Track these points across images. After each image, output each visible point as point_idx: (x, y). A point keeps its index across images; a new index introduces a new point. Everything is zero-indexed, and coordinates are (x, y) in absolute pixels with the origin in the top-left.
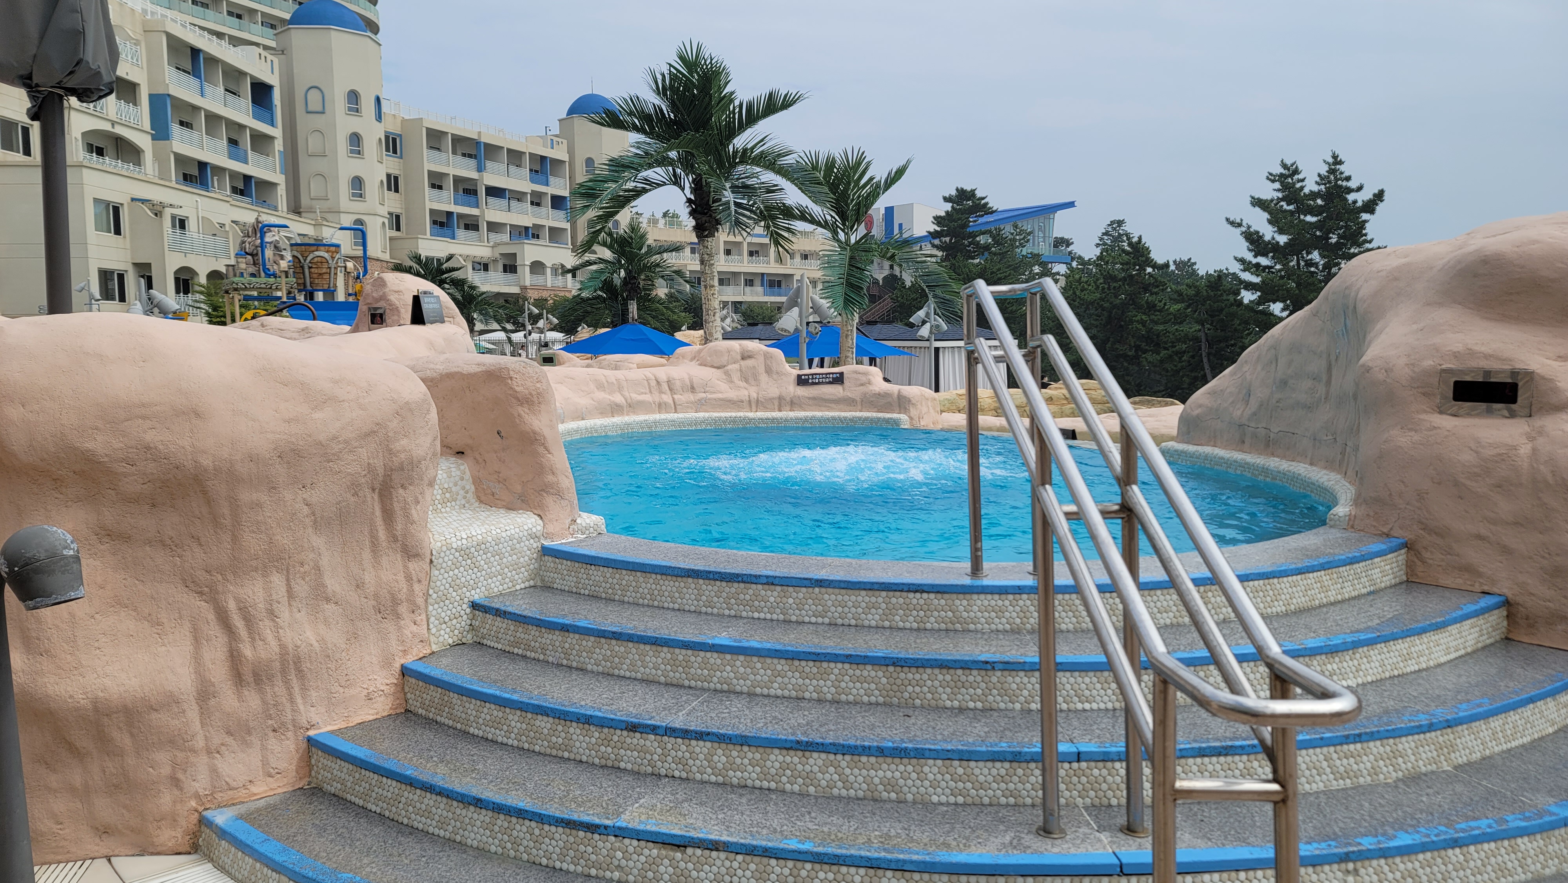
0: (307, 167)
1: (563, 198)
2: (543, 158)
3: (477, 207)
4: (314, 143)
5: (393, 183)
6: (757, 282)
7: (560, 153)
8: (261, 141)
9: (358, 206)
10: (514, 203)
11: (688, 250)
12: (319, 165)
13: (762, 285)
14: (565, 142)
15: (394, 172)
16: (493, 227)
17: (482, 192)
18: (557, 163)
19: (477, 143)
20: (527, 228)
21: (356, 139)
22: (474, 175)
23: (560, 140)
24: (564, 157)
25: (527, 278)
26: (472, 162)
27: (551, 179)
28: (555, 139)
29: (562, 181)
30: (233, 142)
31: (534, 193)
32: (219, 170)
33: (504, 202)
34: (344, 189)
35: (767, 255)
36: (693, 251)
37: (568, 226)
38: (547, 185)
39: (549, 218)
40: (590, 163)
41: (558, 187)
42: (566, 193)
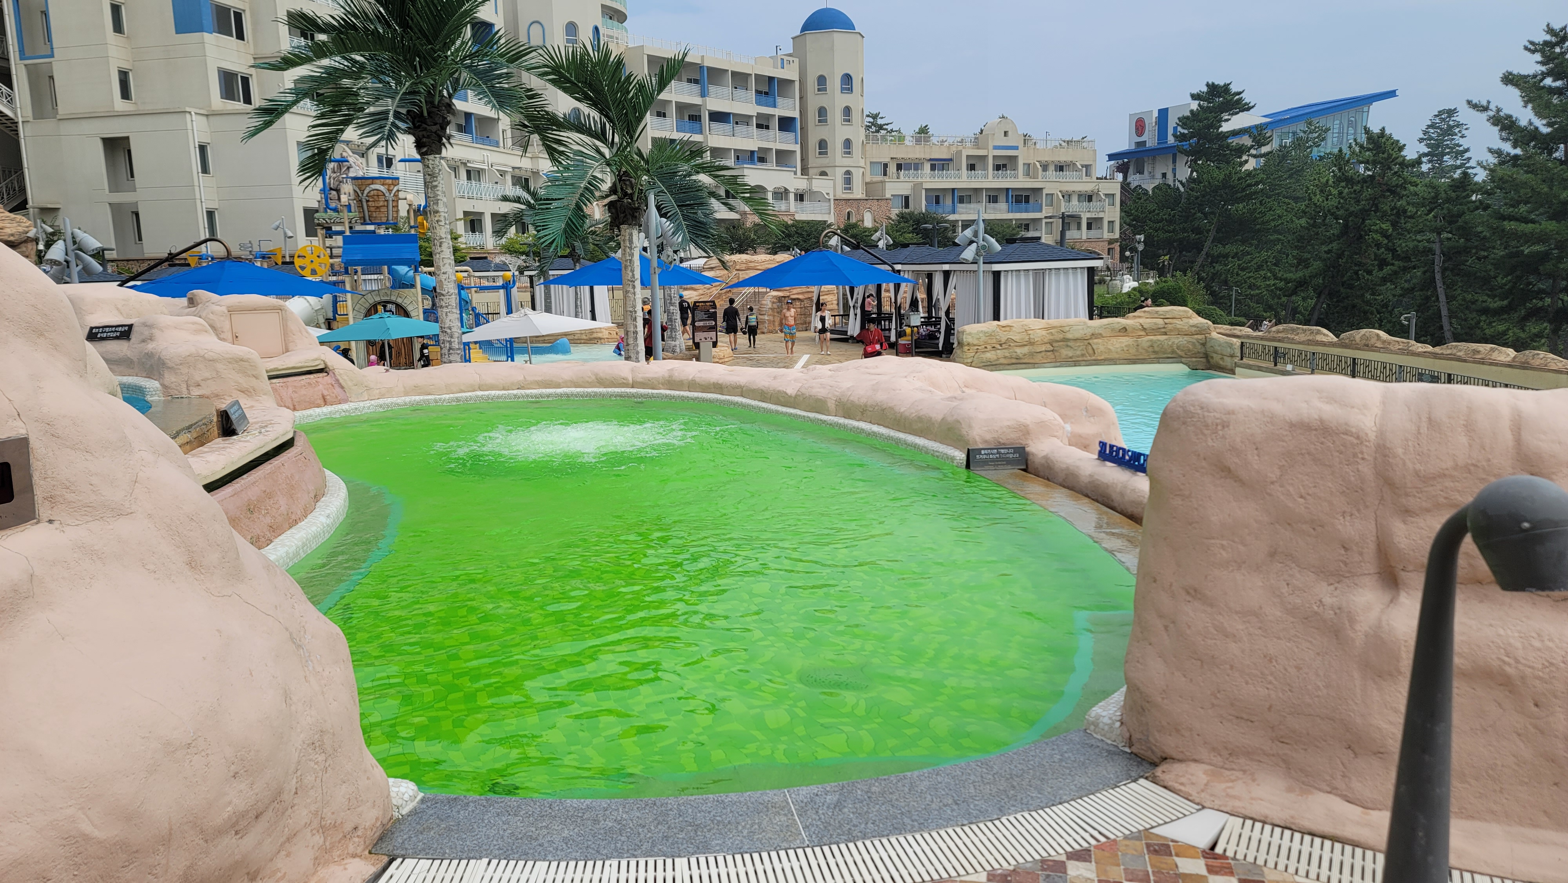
1: (792, 120)
2: (771, 79)
3: (701, 132)
6: (1002, 197)
7: (790, 73)
10: (738, 127)
11: (927, 166)
13: (1007, 201)
14: (796, 60)
16: (717, 152)
17: (706, 117)
18: (786, 83)
19: (701, 68)
20: (752, 152)
22: (697, 100)
23: (791, 59)
24: (795, 76)
26: (696, 88)
27: (780, 101)
28: (786, 58)
29: (790, 101)
31: (759, 116)
33: (727, 127)
35: (1015, 169)
36: (933, 168)
37: (797, 148)
38: (775, 106)
39: (776, 140)
40: (822, 80)
41: (787, 108)
42: (796, 114)
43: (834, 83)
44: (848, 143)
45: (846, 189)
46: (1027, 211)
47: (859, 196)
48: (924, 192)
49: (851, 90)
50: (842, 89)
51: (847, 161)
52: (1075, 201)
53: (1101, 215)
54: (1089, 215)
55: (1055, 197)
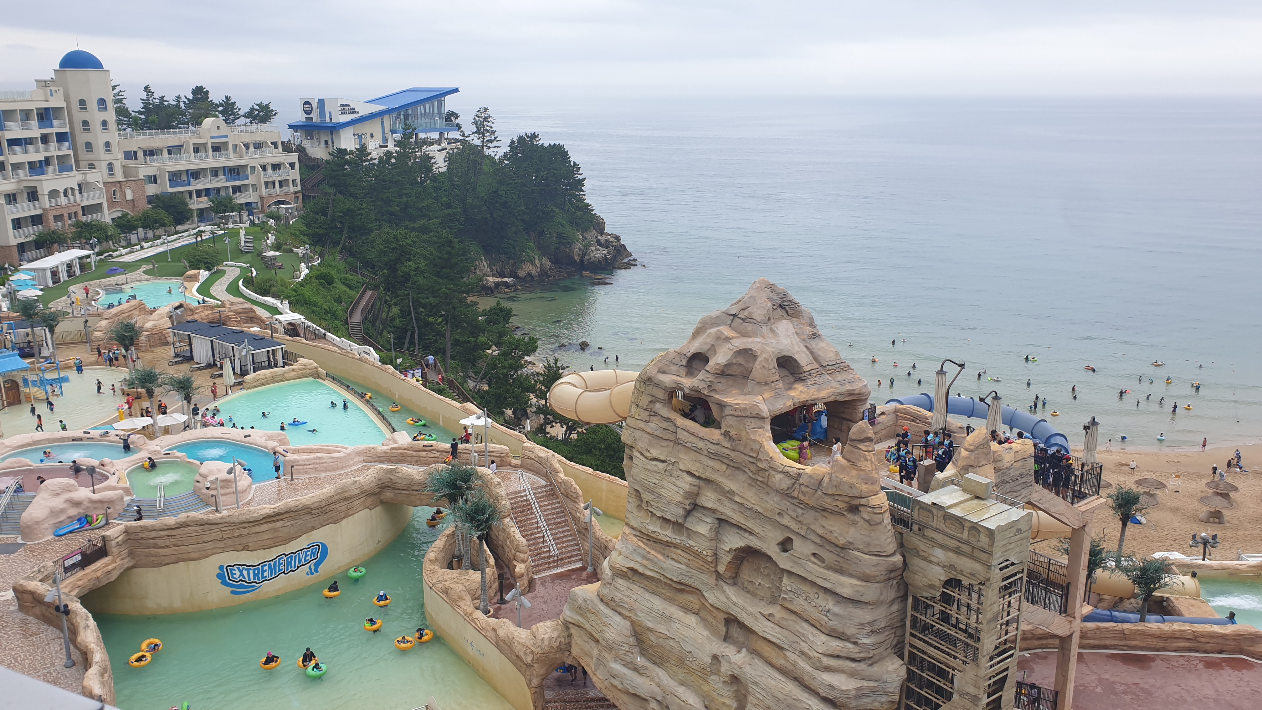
1: (66, 133)
2: (47, 109)
6: (221, 173)
7: (59, 102)
10: (28, 147)
11: (165, 152)
13: (225, 175)
14: (61, 89)
16: (16, 167)
17: (5, 144)
18: (57, 111)
20: (40, 162)
23: (57, 90)
24: (63, 104)
25: (46, 202)
27: (55, 122)
28: (54, 91)
29: (62, 121)
31: (43, 135)
33: (22, 148)
35: (227, 149)
36: (170, 153)
37: (71, 152)
38: (52, 127)
39: (56, 150)
40: (82, 103)
41: (61, 126)
42: (67, 130)
43: (93, 105)
44: (107, 144)
45: (110, 174)
46: (239, 180)
47: (121, 179)
48: (167, 174)
49: (106, 109)
50: (99, 108)
51: (109, 157)
52: (269, 169)
53: (287, 178)
54: (280, 178)
55: (256, 168)
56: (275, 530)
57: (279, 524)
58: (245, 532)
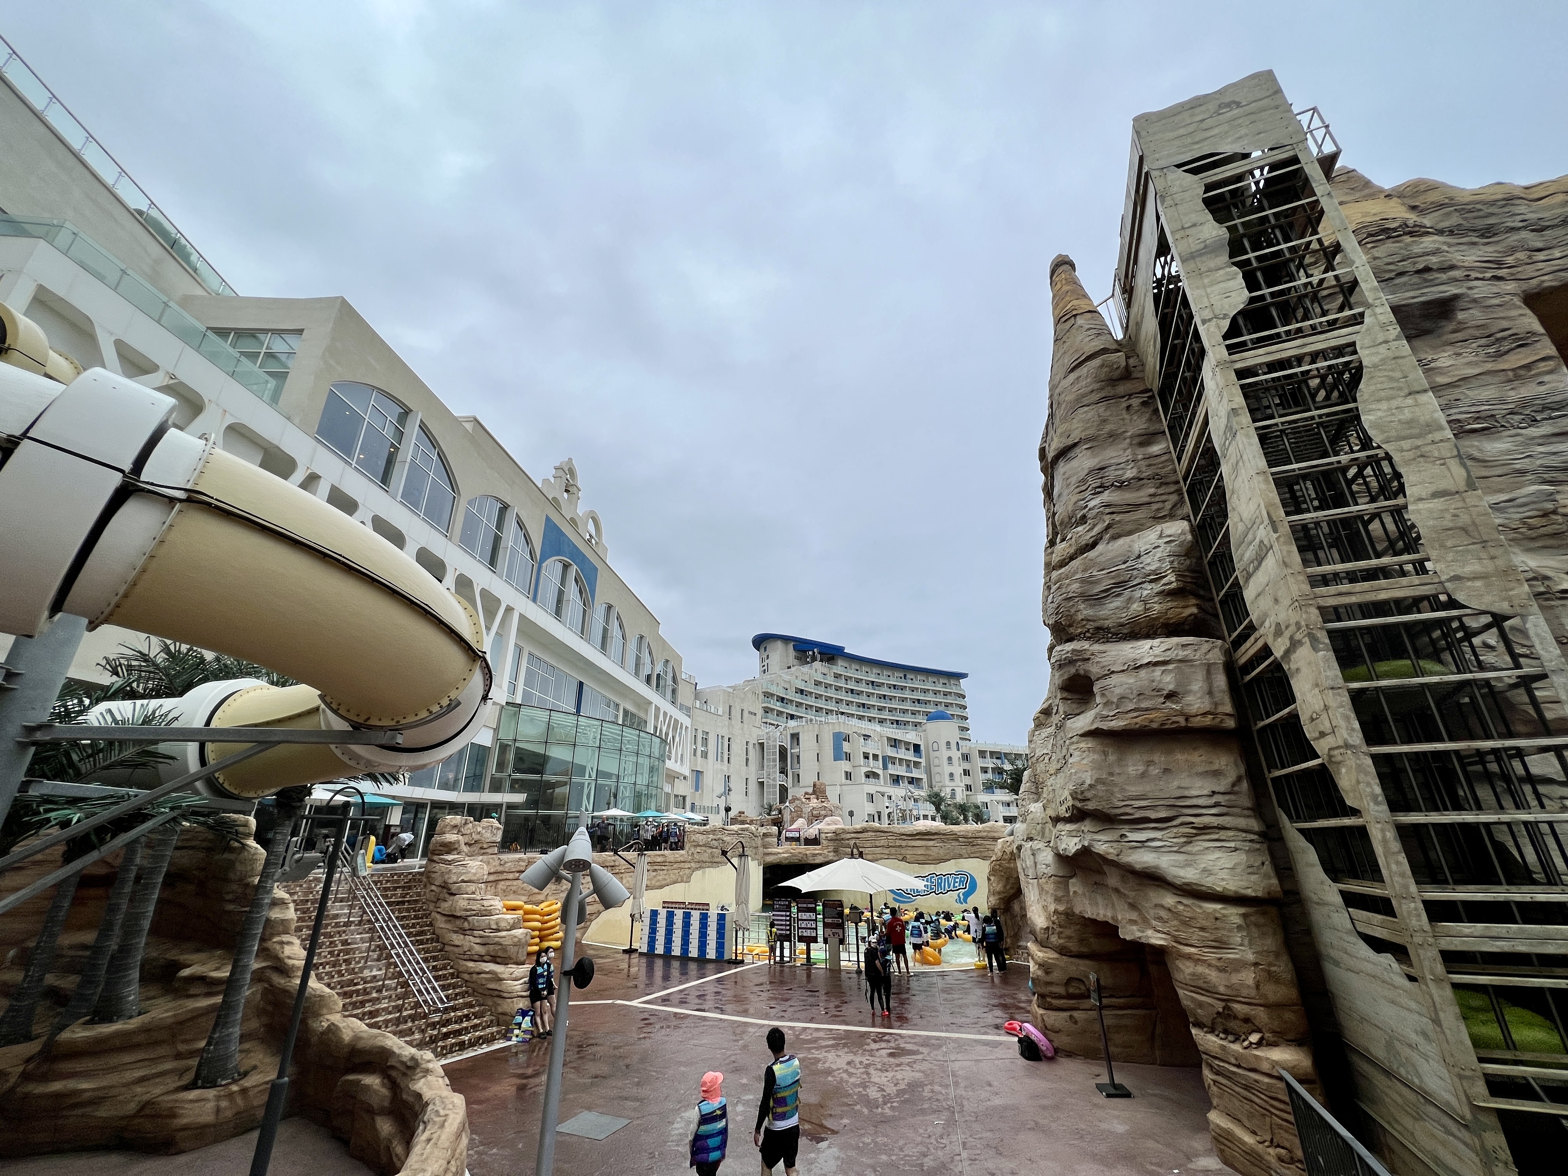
0: (934, 770)
4: (936, 762)
5: (966, 773)
8: (917, 764)
9: (952, 784)
12: (937, 770)
15: (966, 768)
19: (1001, 753)
21: (950, 759)
30: (908, 766)
32: (903, 777)
34: (947, 778)
56: (927, 847)
57: (931, 843)
58: (904, 843)
